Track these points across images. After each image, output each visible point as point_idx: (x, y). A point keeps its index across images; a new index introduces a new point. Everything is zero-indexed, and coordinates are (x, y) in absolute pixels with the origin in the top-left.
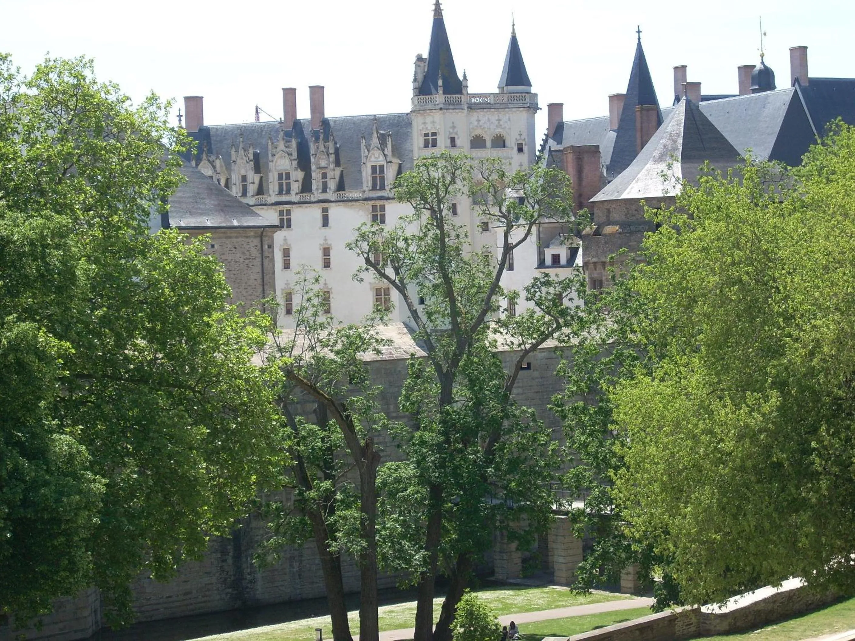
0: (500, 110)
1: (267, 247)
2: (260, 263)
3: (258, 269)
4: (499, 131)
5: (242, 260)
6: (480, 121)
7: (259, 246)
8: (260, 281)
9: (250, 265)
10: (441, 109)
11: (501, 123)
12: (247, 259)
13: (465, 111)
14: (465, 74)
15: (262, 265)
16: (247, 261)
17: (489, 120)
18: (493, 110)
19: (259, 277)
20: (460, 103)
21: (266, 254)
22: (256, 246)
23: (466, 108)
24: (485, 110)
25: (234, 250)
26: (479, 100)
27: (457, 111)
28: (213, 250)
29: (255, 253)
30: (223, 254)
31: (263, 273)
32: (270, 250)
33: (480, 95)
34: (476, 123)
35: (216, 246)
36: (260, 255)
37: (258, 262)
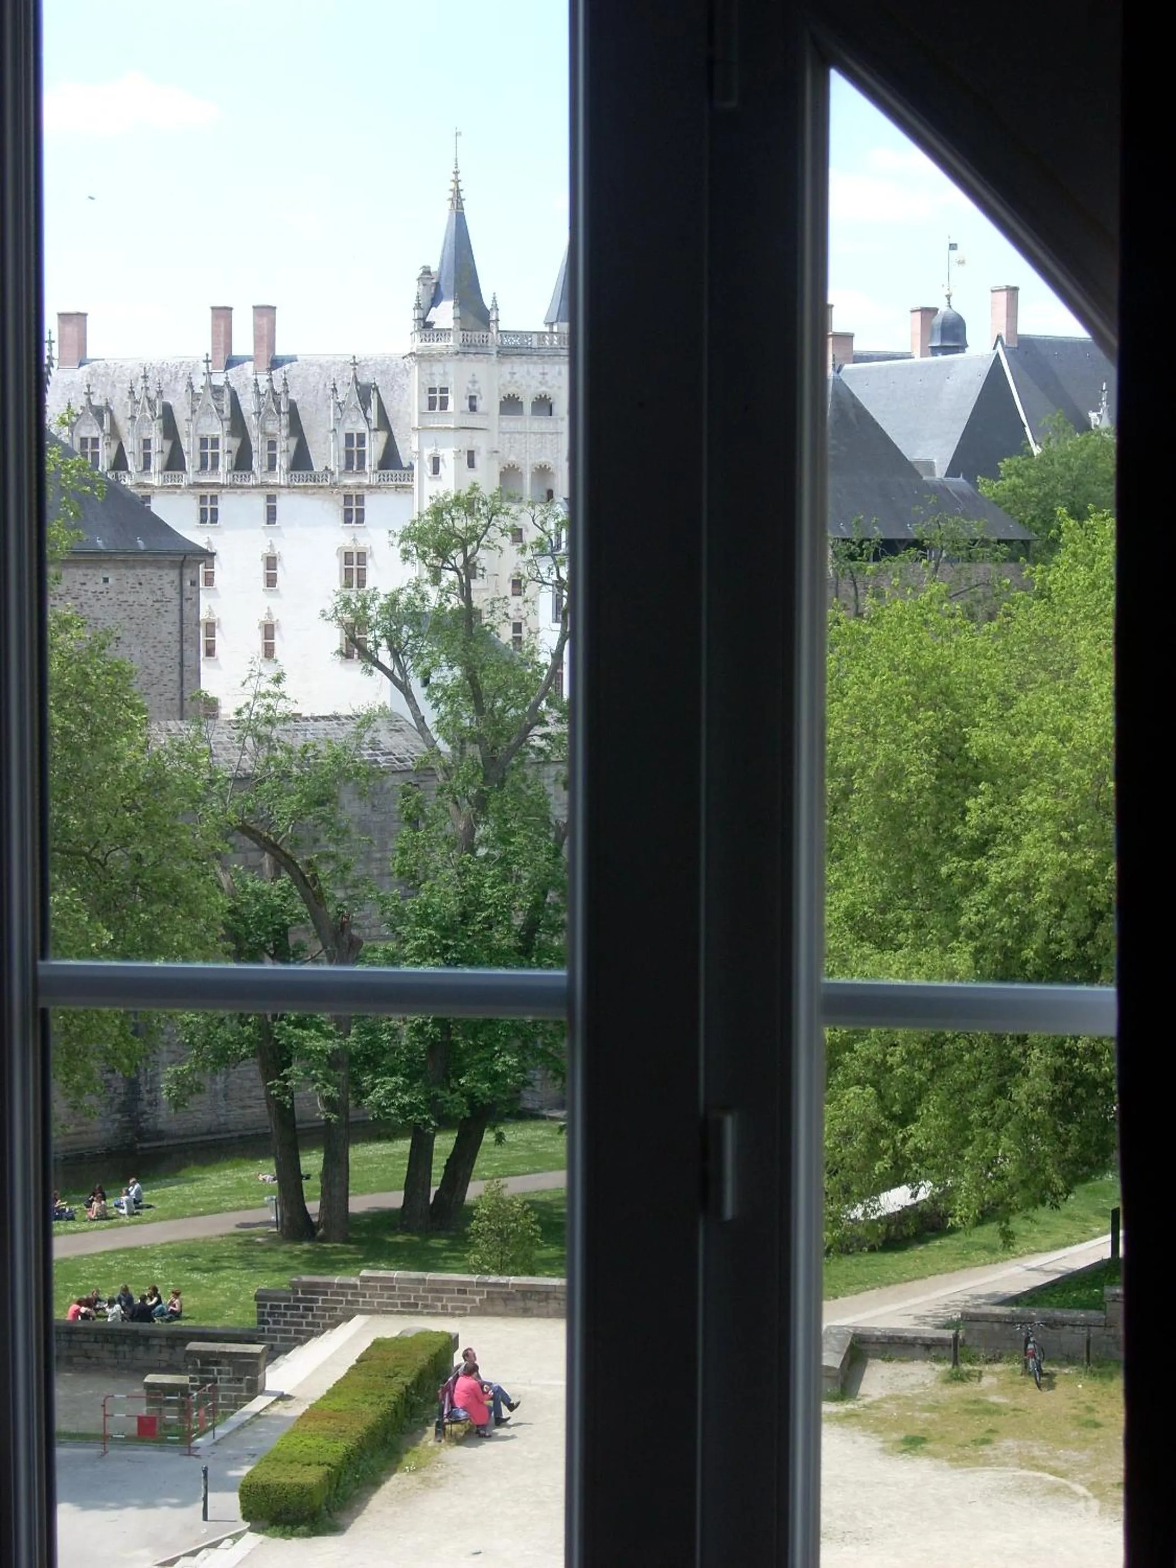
0: (546, 359)
1: (189, 583)
2: (179, 607)
3: (175, 617)
4: (543, 389)
5: (150, 602)
6: (514, 373)
7: (177, 583)
8: (176, 636)
9: (162, 611)
10: (457, 353)
11: (547, 378)
12: (157, 601)
13: (494, 358)
14: (494, 300)
15: (181, 610)
16: (157, 605)
17: (528, 373)
18: (535, 358)
19: (175, 629)
20: (484, 344)
21: (187, 594)
22: (173, 582)
23: (494, 352)
24: (524, 358)
25: (138, 586)
26: (516, 341)
27: (481, 356)
28: (107, 585)
29: (171, 593)
30: (122, 593)
31: (182, 623)
32: (194, 588)
33: (516, 334)
34: (508, 377)
35: (110, 580)
36: (178, 596)
37: (174, 606)
